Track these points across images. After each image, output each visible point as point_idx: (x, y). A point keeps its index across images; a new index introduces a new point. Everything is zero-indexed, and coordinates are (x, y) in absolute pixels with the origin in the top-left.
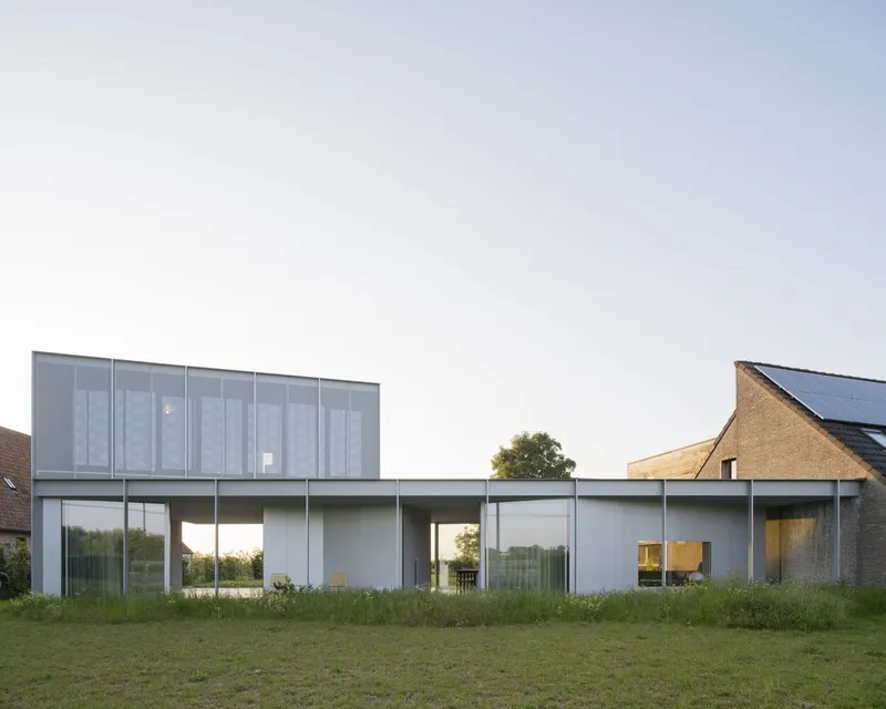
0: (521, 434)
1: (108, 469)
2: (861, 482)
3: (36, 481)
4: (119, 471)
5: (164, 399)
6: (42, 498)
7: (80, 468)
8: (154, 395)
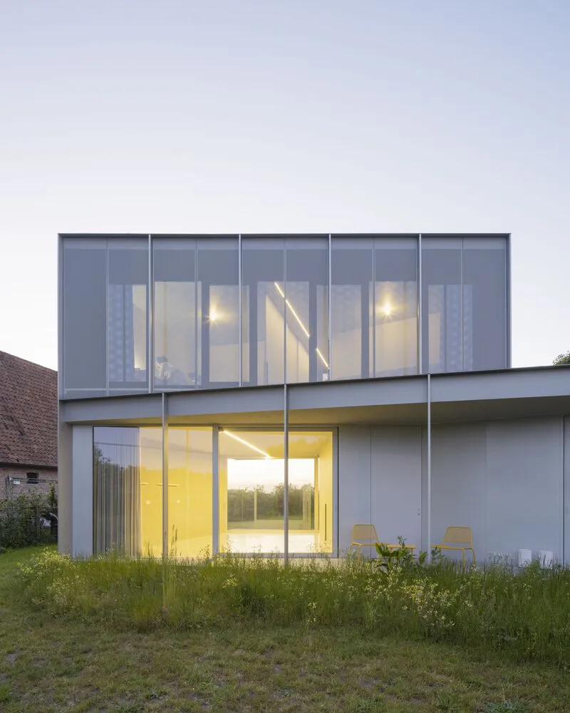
1: (146, 385)
3: (64, 402)
4: (156, 387)
5: (213, 289)
6: (71, 425)
7: (113, 384)
8: (200, 284)
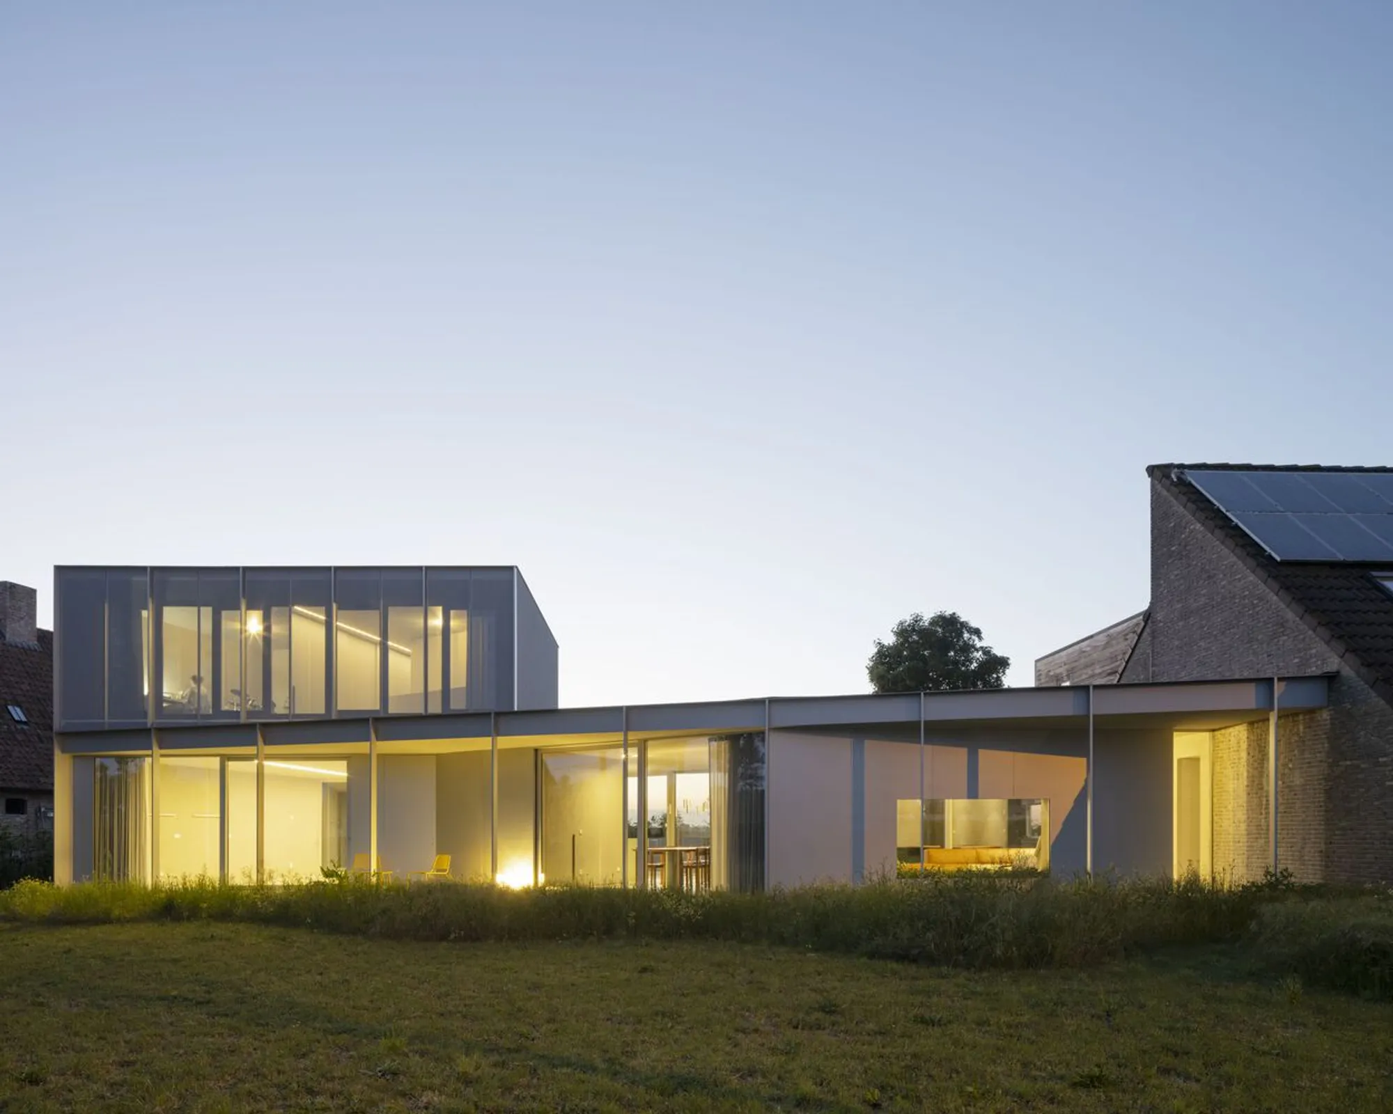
0: (908, 619)
2: (1331, 679)
